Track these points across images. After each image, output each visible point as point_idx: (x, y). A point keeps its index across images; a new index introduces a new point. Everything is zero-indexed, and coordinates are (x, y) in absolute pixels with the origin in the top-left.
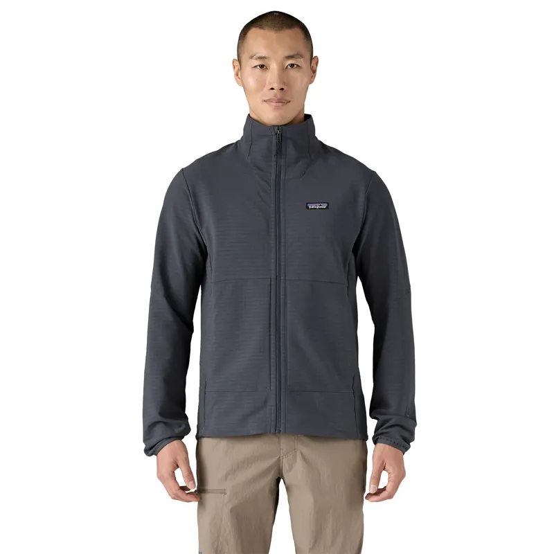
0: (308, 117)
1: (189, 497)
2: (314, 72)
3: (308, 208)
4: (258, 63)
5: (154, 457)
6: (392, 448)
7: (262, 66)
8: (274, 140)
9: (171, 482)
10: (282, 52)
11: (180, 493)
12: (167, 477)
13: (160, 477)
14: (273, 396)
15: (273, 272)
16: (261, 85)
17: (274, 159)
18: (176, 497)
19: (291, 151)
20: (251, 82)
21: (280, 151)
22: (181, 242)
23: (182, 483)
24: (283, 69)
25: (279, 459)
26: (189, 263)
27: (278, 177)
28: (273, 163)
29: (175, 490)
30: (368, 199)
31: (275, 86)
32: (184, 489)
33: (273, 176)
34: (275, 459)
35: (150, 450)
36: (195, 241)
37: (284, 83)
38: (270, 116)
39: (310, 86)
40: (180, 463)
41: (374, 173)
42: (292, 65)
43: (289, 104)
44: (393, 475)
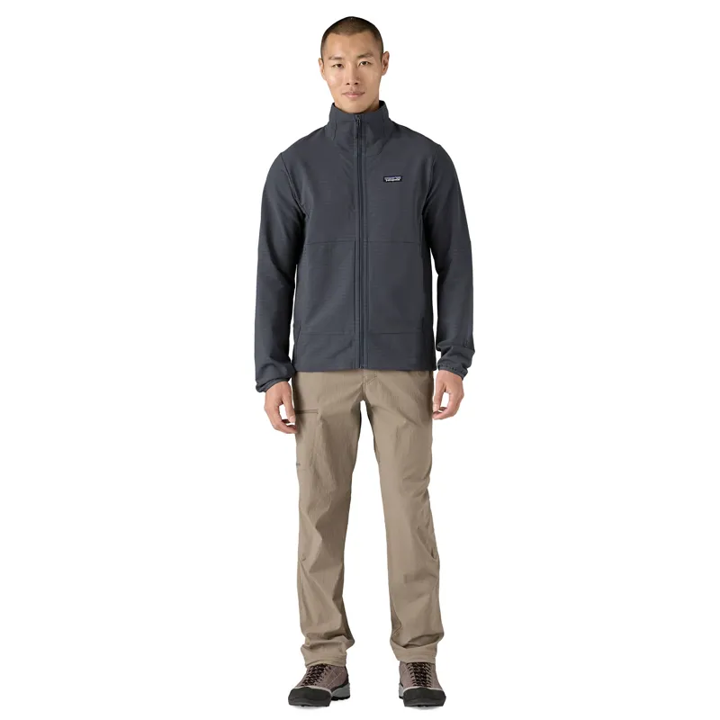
0: (382, 103)
1: (289, 429)
2: (386, 65)
3: (385, 181)
4: (336, 62)
5: (263, 393)
6: (452, 374)
7: (339, 65)
8: (355, 125)
9: (275, 415)
10: (354, 53)
11: (282, 424)
12: (272, 411)
13: (267, 410)
14: (357, 338)
15: (357, 236)
16: (340, 81)
17: (356, 141)
18: (278, 428)
19: (369, 134)
20: (332, 78)
21: (360, 134)
22: (283, 215)
23: (284, 417)
24: (356, 67)
25: (362, 386)
26: (291, 230)
27: (359, 156)
28: (355, 144)
29: (279, 422)
30: (434, 168)
31: (350, 81)
32: (285, 421)
33: (355, 155)
34: (359, 386)
35: (261, 387)
36: (294, 211)
37: (358, 79)
38: (349, 106)
39: (383, 77)
40: (285, 399)
41: (439, 146)
42: (364, 63)
43: (364, 95)
44: (452, 395)
